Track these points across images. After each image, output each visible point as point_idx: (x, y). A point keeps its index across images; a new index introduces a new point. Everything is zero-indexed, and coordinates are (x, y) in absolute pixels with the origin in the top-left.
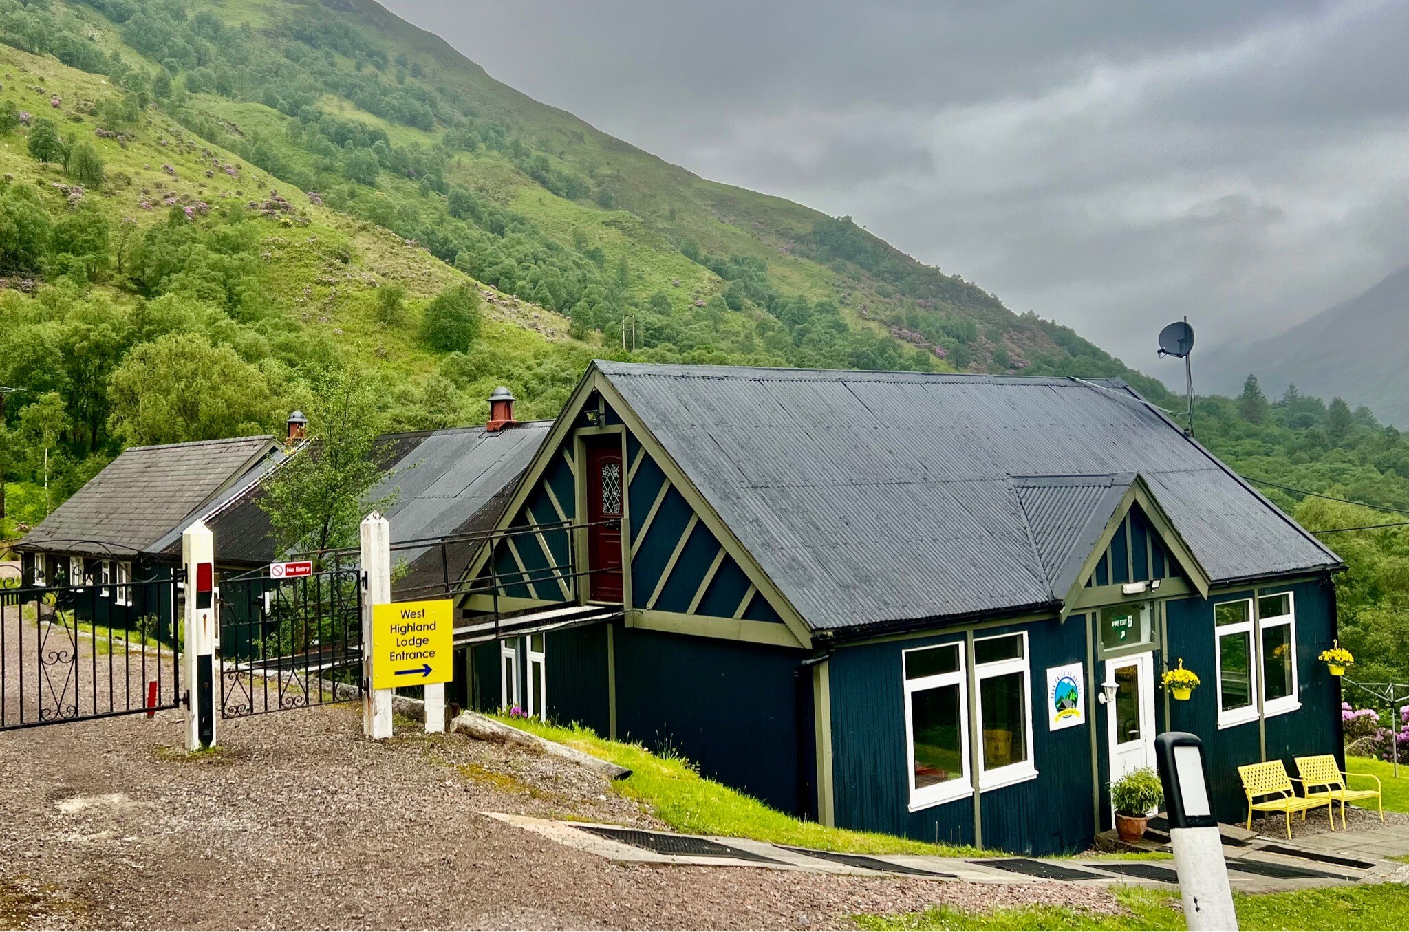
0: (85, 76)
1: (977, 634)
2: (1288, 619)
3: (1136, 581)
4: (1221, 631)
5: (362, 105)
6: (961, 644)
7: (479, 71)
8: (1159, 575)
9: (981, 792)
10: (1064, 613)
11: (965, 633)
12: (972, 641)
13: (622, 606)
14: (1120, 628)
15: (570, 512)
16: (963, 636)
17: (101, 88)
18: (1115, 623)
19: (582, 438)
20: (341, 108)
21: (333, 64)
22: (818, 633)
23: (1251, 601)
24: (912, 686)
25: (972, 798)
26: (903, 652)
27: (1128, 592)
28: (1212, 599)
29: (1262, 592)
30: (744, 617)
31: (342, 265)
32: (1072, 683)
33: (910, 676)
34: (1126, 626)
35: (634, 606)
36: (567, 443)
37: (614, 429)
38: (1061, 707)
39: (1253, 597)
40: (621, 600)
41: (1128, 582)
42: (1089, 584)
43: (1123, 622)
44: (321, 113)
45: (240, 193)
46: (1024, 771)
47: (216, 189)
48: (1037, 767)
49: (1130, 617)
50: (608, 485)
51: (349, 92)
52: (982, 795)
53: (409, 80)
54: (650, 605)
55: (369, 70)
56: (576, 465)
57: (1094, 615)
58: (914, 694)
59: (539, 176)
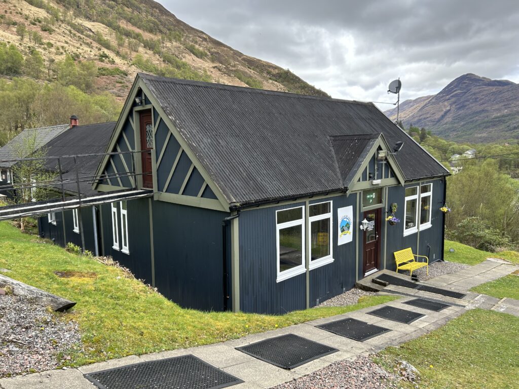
0: (37, 9)
1: (310, 202)
2: (430, 194)
3: (378, 179)
4: (407, 199)
5: (134, 24)
6: (303, 207)
7: (173, 16)
8: (387, 177)
9: (310, 270)
10: (348, 193)
11: (305, 202)
12: (308, 205)
13: (152, 191)
14: (370, 199)
15: (133, 148)
16: (305, 204)
17: (42, 14)
18: (368, 196)
19: (136, 111)
20: (127, 26)
21: (124, 10)
22: (232, 204)
23: (418, 187)
24: (280, 226)
25: (305, 273)
26: (276, 211)
27: (374, 184)
28: (405, 186)
29: (423, 183)
30: (202, 196)
31: (125, 76)
32: (348, 220)
33: (279, 223)
34: (372, 197)
35: (159, 190)
36: (131, 113)
37: (148, 107)
38: (343, 231)
39: (419, 185)
40: (152, 188)
41: (374, 179)
42: (359, 180)
43: (372, 196)
44: (120, 27)
45: (91, 51)
46: (328, 259)
47: (83, 49)
48: (334, 258)
49: (374, 194)
50: (148, 134)
51: (129, 20)
52: (310, 271)
53: (150, 17)
54: (164, 190)
55: (136, 13)
56: (135, 124)
57: (360, 193)
58: (281, 231)
59: (192, 51)
